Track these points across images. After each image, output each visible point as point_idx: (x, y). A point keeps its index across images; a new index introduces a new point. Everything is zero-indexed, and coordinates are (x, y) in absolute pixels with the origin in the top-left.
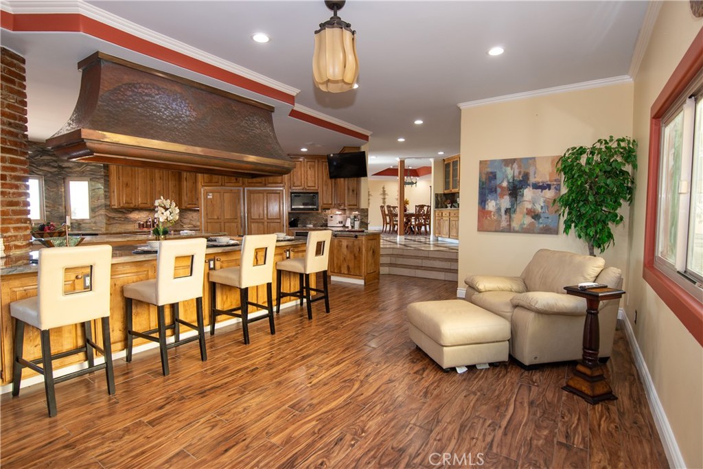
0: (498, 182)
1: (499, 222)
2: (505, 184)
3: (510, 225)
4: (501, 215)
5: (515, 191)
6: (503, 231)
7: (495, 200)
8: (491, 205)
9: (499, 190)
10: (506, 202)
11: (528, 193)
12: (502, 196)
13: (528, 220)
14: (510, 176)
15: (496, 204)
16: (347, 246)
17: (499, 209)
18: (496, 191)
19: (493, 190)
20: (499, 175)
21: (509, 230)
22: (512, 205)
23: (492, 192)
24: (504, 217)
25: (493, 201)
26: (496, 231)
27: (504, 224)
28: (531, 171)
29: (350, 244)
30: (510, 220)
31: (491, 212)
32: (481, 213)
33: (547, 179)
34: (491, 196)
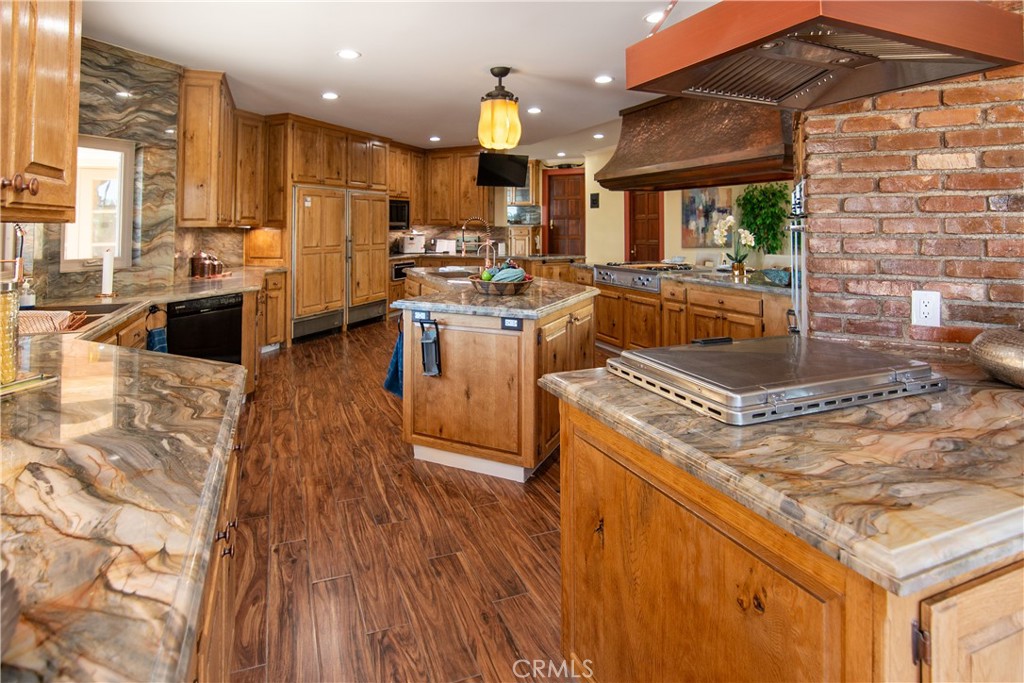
0: (696, 205)
1: (698, 239)
2: (701, 208)
3: (705, 242)
4: (699, 234)
5: (707, 214)
6: (701, 247)
7: (696, 221)
8: (692, 225)
9: (697, 212)
10: (702, 222)
11: (715, 215)
12: (699, 217)
14: (704, 201)
15: (696, 224)
16: (560, 274)
17: (698, 229)
18: (695, 213)
19: (693, 212)
20: (697, 200)
21: (704, 246)
22: (706, 225)
23: (692, 214)
24: (701, 234)
26: (697, 247)
27: (701, 241)
28: (716, 198)
29: (564, 271)
30: (705, 237)
31: (693, 230)
32: (686, 231)
33: (725, 205)
34: (691, 218)
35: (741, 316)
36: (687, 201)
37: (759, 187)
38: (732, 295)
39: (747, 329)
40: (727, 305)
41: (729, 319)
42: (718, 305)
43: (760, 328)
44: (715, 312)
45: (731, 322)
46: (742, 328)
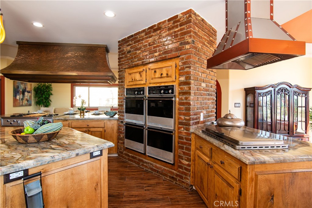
0: (19, 89)
1: (20, 103)
2: (21, 90)
3: (22, 104)
4: (20, 101)
5: (23, 93)
6: (21, 106)
7: (19, 95)
8: (18, 97)
9: (20, 92)
10: (21, 96)
11: (26, 93)
13: (26, 102)
14: (22, 88)
15: (19, 97)
17: (20, 99)
18: (19, 92)
19: (18, 92)
20: (20, 87)
21: (22, 106)
22: (23, 97)
23: (18, 93)
24: (21, 101)
25: (18, 96)
26: (19, 106)
27: (21, 104)
28: (26, 87)
30: (22, 102)
31: (18, 99)
32: (15, 100)
33: (29, 90)
34: (17, 94)
35: (96, 129)
36: (16, 87)
37: (42, 84)
38: (92, 122)
39: (99, 133)
40: (90, 126)
41: (91, 130)
42: (87, 126)
43: (104, 131)
44: (85, 129)
45: (92, 131)
46: (97, 133)
